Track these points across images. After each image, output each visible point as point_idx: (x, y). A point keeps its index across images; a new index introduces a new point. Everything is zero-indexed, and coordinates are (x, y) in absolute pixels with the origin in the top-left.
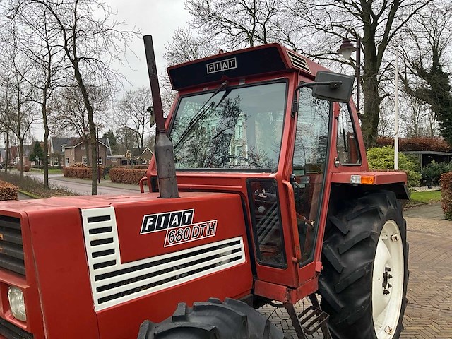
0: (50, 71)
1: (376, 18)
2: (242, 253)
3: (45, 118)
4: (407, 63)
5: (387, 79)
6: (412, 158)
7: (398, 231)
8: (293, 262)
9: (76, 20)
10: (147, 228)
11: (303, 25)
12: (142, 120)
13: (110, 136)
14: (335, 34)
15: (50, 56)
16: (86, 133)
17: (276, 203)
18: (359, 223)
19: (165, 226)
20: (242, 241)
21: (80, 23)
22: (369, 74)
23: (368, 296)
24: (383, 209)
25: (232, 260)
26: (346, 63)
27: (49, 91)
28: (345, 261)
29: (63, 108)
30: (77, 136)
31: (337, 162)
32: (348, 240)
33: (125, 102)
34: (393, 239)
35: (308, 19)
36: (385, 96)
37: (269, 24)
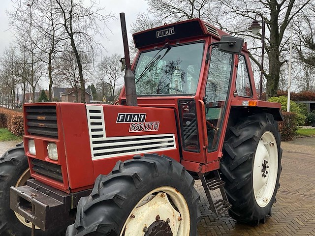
0: (54, 41)
1: (279, 6)
2: (174, 143)
3: (50, 73)
4: (302, 39)
5: (286, 50)
6: (301, 106)
7: (274, 140)
8: (204, 148)
9: (72, 7)
10: (120, 120)
11: (227, 11)
12: (114, 77)
13: (92, 87)
14: (250, 17)
15: (54, 31)
16: (77, 84)
17: (195, 118)
18: (247, 130)
19: (130, 121)
20: (174, 136)
21: (75, 9)
22: (273, 46)
23: (250, 173)
24: (263, 123)
25: (168, 146)
26: (257, 38)
27: (53, 54)
28: (237, 152)
29: (61, 67)
30: (70, 87)
31: (235, 94)
32: (239, 140)
33: (103, 64)
34: (271, 145)
35: (231, 7)
36: (284, 62)
37: (204, 10)
